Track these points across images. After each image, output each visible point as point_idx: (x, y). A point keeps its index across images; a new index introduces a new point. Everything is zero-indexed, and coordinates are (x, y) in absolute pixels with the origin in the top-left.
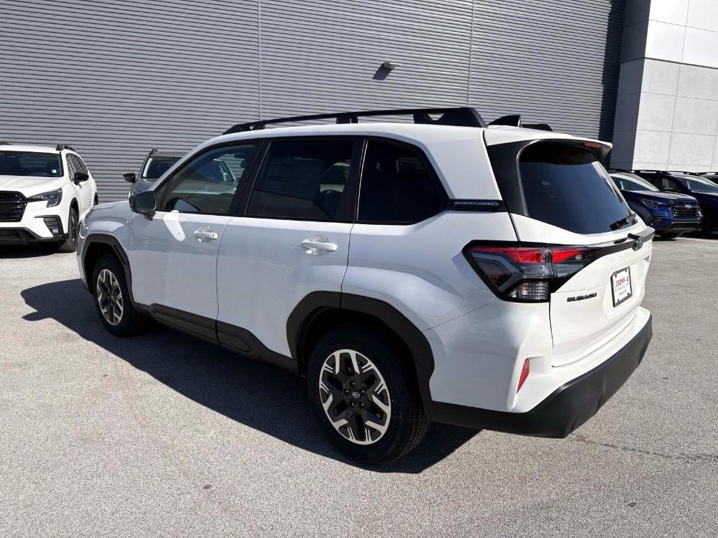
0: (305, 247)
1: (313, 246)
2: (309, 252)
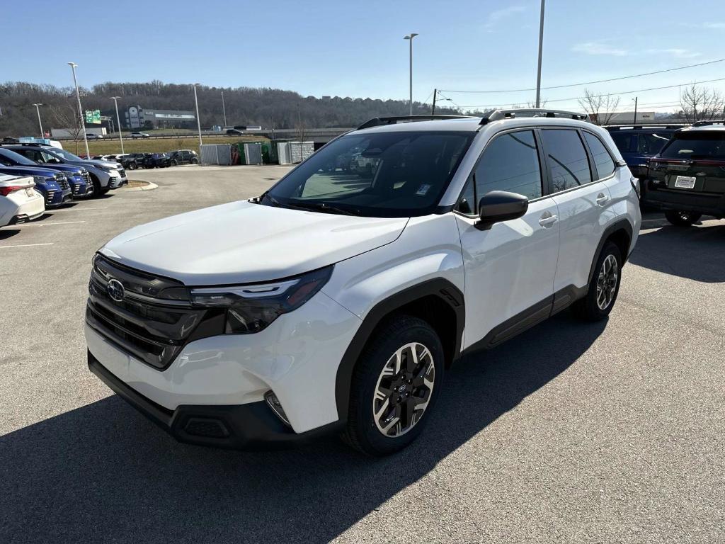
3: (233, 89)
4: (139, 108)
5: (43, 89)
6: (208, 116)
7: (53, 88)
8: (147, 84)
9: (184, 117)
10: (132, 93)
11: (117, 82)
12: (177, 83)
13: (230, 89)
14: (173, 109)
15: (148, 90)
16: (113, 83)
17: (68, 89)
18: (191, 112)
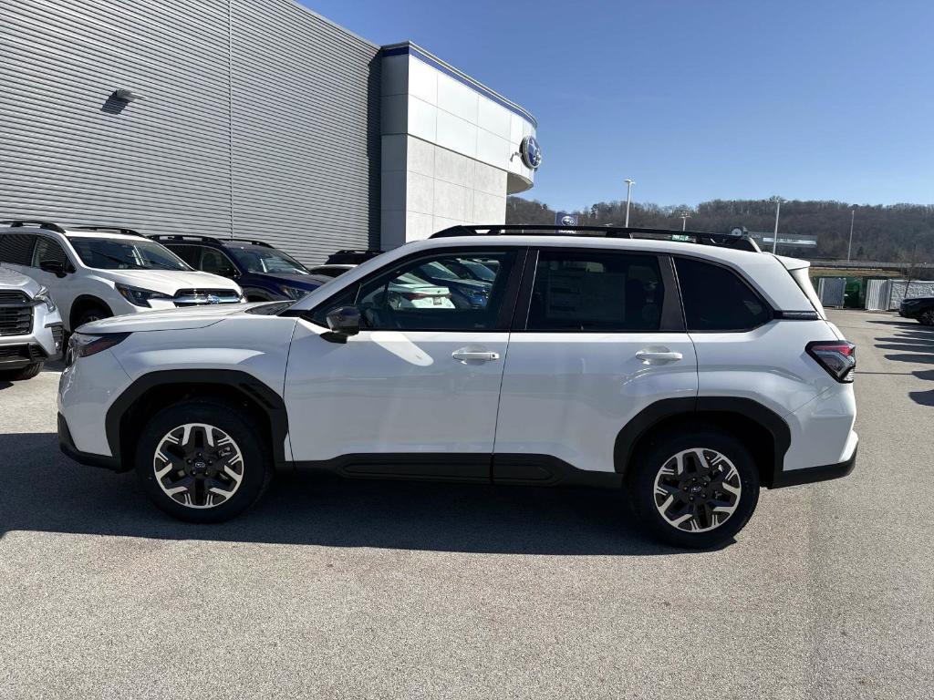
0: (641, 358)
1: (648, 356)
2: (647, 362)
3: (884, 206)
4: (745, 230)
5: (646, 209)
6: (836, 242)
7: (655, 206)
8: (764, 201)
9: (800, 242)
10: (741, 212)
11: (727, 200)
12: (803, 199)
13: (880, 206)
14: (789, 233)
15: (763, 208)
16: (722, 200)
17: (670, 208)
18: (812, 237)
